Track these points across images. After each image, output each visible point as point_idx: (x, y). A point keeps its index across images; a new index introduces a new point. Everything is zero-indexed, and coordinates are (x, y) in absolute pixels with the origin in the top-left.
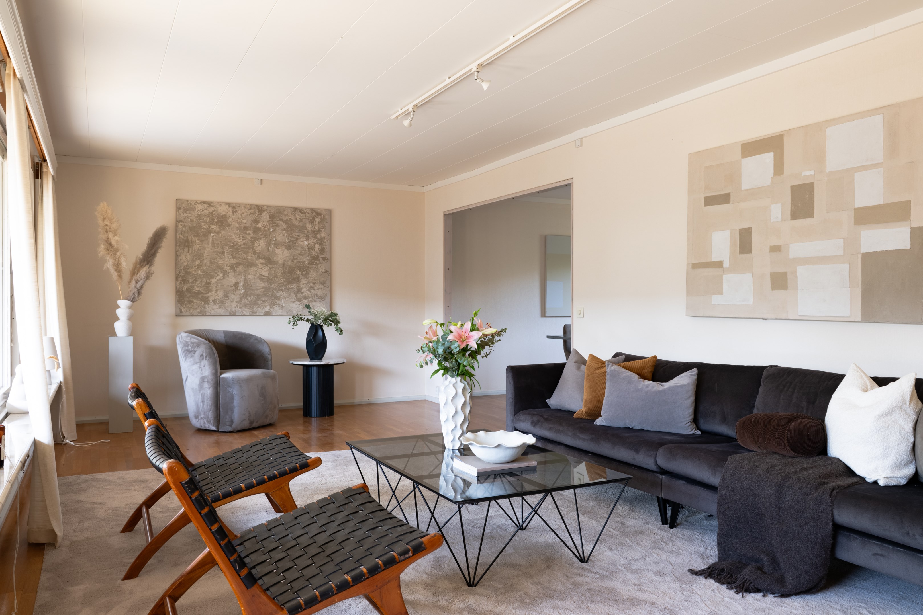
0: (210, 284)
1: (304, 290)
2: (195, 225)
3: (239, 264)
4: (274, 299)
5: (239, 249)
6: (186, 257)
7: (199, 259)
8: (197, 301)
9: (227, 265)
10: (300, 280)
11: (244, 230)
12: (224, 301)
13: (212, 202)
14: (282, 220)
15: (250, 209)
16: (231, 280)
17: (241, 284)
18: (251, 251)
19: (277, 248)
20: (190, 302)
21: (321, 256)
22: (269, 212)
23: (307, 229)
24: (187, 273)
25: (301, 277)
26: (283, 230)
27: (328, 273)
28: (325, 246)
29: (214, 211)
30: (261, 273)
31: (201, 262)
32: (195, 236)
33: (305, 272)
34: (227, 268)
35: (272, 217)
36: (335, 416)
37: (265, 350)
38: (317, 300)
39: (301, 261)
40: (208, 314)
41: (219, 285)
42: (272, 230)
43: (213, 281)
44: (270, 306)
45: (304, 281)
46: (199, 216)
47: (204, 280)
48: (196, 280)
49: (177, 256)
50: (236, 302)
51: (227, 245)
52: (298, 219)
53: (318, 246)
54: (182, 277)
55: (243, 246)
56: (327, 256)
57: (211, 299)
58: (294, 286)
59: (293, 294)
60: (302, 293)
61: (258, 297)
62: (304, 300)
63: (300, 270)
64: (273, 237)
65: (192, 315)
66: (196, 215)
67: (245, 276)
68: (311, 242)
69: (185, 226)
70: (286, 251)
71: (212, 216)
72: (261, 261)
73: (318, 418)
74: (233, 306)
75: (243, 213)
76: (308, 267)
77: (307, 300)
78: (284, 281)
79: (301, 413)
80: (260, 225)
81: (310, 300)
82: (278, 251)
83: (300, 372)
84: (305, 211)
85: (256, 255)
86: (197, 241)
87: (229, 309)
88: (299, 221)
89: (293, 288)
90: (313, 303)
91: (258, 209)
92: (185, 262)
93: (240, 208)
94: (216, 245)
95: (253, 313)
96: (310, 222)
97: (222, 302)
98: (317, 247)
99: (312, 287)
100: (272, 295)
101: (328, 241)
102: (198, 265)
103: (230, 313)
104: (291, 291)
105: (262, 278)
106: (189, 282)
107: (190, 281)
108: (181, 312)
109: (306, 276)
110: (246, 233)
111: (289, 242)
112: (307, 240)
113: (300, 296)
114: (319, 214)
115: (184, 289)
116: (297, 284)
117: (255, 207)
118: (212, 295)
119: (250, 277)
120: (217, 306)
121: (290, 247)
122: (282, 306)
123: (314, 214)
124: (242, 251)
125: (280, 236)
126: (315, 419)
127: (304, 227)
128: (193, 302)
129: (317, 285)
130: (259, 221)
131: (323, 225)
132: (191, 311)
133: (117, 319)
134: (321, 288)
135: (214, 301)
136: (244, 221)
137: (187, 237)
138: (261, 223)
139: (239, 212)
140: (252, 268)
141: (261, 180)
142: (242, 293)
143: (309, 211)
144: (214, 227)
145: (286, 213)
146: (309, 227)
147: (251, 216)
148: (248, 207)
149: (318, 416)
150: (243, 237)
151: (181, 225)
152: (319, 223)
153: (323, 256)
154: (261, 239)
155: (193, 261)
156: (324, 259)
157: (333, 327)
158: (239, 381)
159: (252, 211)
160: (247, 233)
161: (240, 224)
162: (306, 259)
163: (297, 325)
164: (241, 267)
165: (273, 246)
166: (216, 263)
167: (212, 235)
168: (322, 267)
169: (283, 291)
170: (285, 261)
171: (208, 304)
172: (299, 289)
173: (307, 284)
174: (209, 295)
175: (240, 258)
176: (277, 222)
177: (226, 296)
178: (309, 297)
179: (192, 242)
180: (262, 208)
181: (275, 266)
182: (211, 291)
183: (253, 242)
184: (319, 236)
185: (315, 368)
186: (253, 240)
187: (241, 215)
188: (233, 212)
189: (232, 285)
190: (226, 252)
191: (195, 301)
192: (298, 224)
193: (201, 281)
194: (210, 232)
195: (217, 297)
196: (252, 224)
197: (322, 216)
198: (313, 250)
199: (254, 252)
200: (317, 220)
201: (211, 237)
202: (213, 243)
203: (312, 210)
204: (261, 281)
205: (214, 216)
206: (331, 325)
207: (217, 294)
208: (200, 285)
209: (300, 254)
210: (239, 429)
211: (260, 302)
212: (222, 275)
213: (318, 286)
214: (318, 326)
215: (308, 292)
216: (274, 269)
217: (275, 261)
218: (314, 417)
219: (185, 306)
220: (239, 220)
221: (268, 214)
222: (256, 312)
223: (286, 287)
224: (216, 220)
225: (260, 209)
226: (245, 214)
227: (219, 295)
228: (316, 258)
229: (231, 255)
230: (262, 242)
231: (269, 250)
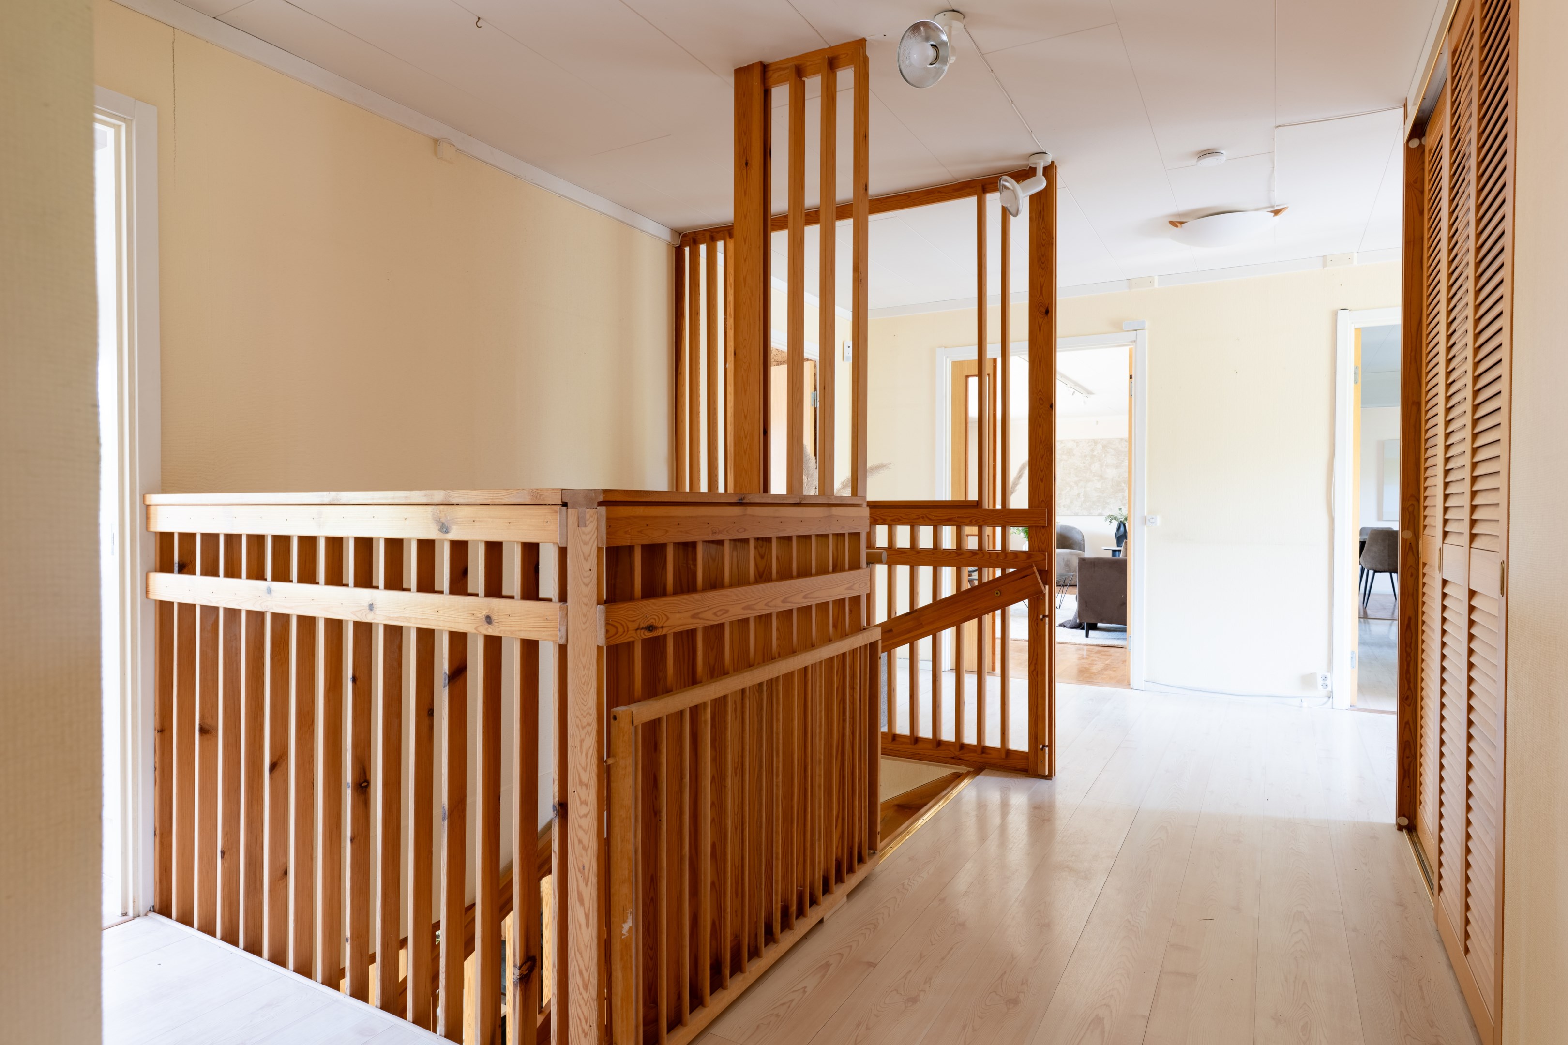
0: (1061, 494)
3: (1080, 481)
4: (1103, 504)
5: (1081, 470)
11: (1084, 457)
12: (1071, 505)
14: (1111, 448)
15: (1089, 442)
16: (1075, 491)
17: (1082, 494)
18: (1089, 471)
19: (1108, 468)
22: (1102, 443)
25: (1125, 488)
26: (1110, 455)
29: (1064, 446)
30: (1096, 487)
34: (1072, 484)
35: (1104, 447)
37: (1079, 538)
41: (1067, 495)
42: (1104, 455)
43: (1063, 492)
44: (1102, 509)
50: (1079, 506)
51: (1072, 468)
52: (1123, 446)
55: (1083, 468)
59: (1119, 501)
61: (1092, 503)
63: (1125, 483)
64: (1105, 460)
67: (1085, 489)
70: (1114, 470)
72: (1096, 478)
74: (1076, 509)
75: (1084, 446)
78: (1112, 491)
80: (1095, 453)
82: (1108, 470)
85: (1092, 474)
87: (1074, 511)
89: (1119, 496)
95: (1090, 513)
100: (1102, 501)
105: (1096, 490)
117: (1092, 441)
122: (1111, 509)
124: (1083, 472)
130: (1094, 450)
135: (1064, 506)
140: (1089, 483)
141: (1097, 422)
142: (1082, 500)
145: (1114, 443)
147: (1089, 447)
148: (1087, 441)
150: (1083, 462)
154: (1096, 463)
159: (1090, 444)
160: (1087, 459)
161: (1082, 454)
163: (1111, 522)
164: (1082, 482)
165: (1104, 467)
166: (1066, 480)
167: (1063, 462)
169: (1110, 498)
170: (1113, 477)
172: (1124, 497)
175: (1081, 476)
176: (1108, 450)
177: (1072, 502)
180: (1097, 441)
181: (1106, 481)
183: (1090, 465)
186: (1090, 463)
187: (1082, 447)
188: (1077, 446)
189: (1076, 495)
190: (1072, 473)
192: (1123, 450)
196: (1090, 453)
199: (1091, 472)
204: (1096, 492)
211: (1093, 507)
212: (1069, 488)
214: (1123, 524)
216: (1105, 483)
217: (1106, 478)
220: (1081, 451)
221: (1100, 445)
223: (1114, 496)
224: (1065, 452)
225: (1095, 442)
227: (1067, 502)
229: (1075, 475)
230: (1097, 465)
231: (1102, 470)
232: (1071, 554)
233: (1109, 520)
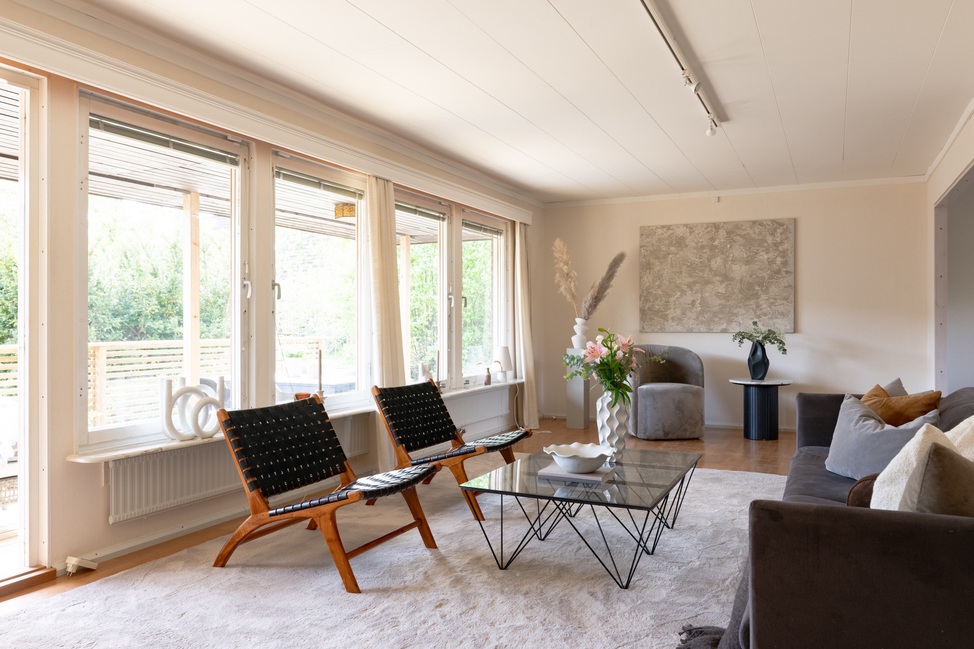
0: (669, 302)
1: (764, 306)
2: (655, 248)
3: (695, 282)
4: (731, 316)
5: (696, 268)
6: (648, 279)
7: (659, 279)
8: (657, 319)
9: (684, 284)
10: (759, 296)
11: (701, 249)
12: (682, 318)
13: (671, 226)
14: (740, 235)
15: (707, 227)
16: (689, 298)
17: (698, 302)
18: (707, 269)
19: (734, 264)
20: (651, 319)
21: (784, 270)
22: (726, 228)
23: (767, 242)
24: (649, 293)
25: (760, 292)
26: (740, 245)
27: (794, 288)
28: (788, 259)
29: (672, 234)
30: (718, 291)
31: (660, 283)
32: (655, 259)
33: (765, 288)
34: (684, 287)
35: (729, 233)
36: (779, 441)
37: (695, 365)
38: (778, 316)
39: (760, 276)
40: (667, 330)
41: (677, 303)
42: (729, 246)
43: (672, 299)
44: (727, 323)
45: (764, 297)
46: (659, 240)
47: (664, 299)
48: (656, 300)
49: (641, 278)
50: (693, 319)
51: (684, 265)
52: (757, 232)
53: (780, 258)
54: (645, 296)
55: (700, 265)
56: (791, 269)
57: (670, 316)
58: (753, 302)
59: (751, 311)
60: (761, 309)
61: (715, 314)
62: (763, 317)
63: (759, 286)
64: (730, 253)
65: (653, 332)
66: (657, 239)
67: (702, 294)
68: (771, 255)
69: (647, 251)
70: (744, 267)
71: (671, 238)
72: (718, 278)
74: (690, 323)
75: (700, 233)
76: (769, 282)
77: (767, 317)
78: (741, 297)
80: (716, 243)
81: (770, 316)
82: (735, 267)
83: (742, 391)
84: (765, 223)
85: (713, 273)
86: (657, 263)
87: (686, 326)
88: (759, 234)
89: (752, 305)
90: (774, 320)
91: (715, 227)
92: (647, 283)
93: (697, 228)
94: (674, 265)
95: (710, 330)
96: (771, 234)
97: (680, 320)
98: (779, 260)
99: (772, 303)
100: (729, 312)
101: (791, 252)
102: (658, 285)
103: (688, 330)
104: (749, 307)
105: (718, 295)
106: (650, 301)
107: (652, 300)
108: (644, 328)
109: (766, 291)
110: (702, 252)
111: (747, 257)
112: (767, 253)
113: (759, 312)
114: (781, 225)
115: (646, 308)
116: (756, 301)
117: (712, 225)
118: (671, 313)
119: (707, 294)
120: (675, 323)
121: (748, 262)
122: (740, 324)
123: (776, 225)
124: (699, 269)
125: (738, 252)
127: (764, 240)
128: (653, 319)
129: (778, 301)
130: (715, 238)
131: (786, 236)
132: (652, 328)
133: (575, 334)
134: (783, 304)
135: (673, 319)
136: (701, 240)
137: (649, 260)
138: (718, 240)
139: (696, 232)
140: (708, 286)
141: (718, 197)
142: (698, 310)
143: (769, 223)
144: (672, 249)
145: (744, 227)
146: (770, 239)
147: (707, 234)
148: (705, 226)
150: (700, 256)
151: (644, 250)
152: (781, 234)
153: (786, 269)
154: (717, 257)
155: (654, 281)
156: (787, 272)
157: (776, 346)
159: (709, 229)
160: (704, 251)
161: (697, 244)
162: (766, 274)
163: (743, 343)
164: (698, 285)
165: (730, 263)
166: (675, 282)
167: (671, 256)
168: (786, 281)
169: (740, 308)
170: (742, 277)
171: (667, 321)
172: (758, 306)
173: (767, 299)
174: (668, 312)
175: (696, 276)
176: (735, 238)
177: (684, 314)
178: (770, 313)
179: (653, 265)
180: (718, 225)
181: (732, 282)
182: (670, 309)
183: (709, 260)
184: (781, 248)
186: (709, 258)
187: (698, 234)
188: (690, 233)
189: (690, 303)
190: (684, 271)
191: (655, 319)
192: (757, 238)
193: (661, 300)
194: (669, 254)
195: (675, 314)
196: (709, 242)
197: (785, 227)
198: (773, 264)
199: (711, 270)
200: (779, 231)
201: (669, 259)
202: (671, 263)
203: (773, 221)
204: (717, 298)
205: (673, 238)
206: (773, 343)
207: (675, 312)
208: (659, 304)
209: (759, 269)
211: (716, 319)
212: (679, 294)
213: (779, 302)
215: (769, 309)
216: (731, 286)
217: (732, 278)
219: (647, 323)
220: (696, 240)
221: (725, 231)
222: (712, 329)
223: (744, 304)
224: (674, 242)
225: (716, 227)
226: (702, 233)
227: (677, 313)
228: (778, 272)
229: (688, 274)
230: (719, 260)
231: (726, 267)
232: (684, 390)
233: (738, 339)
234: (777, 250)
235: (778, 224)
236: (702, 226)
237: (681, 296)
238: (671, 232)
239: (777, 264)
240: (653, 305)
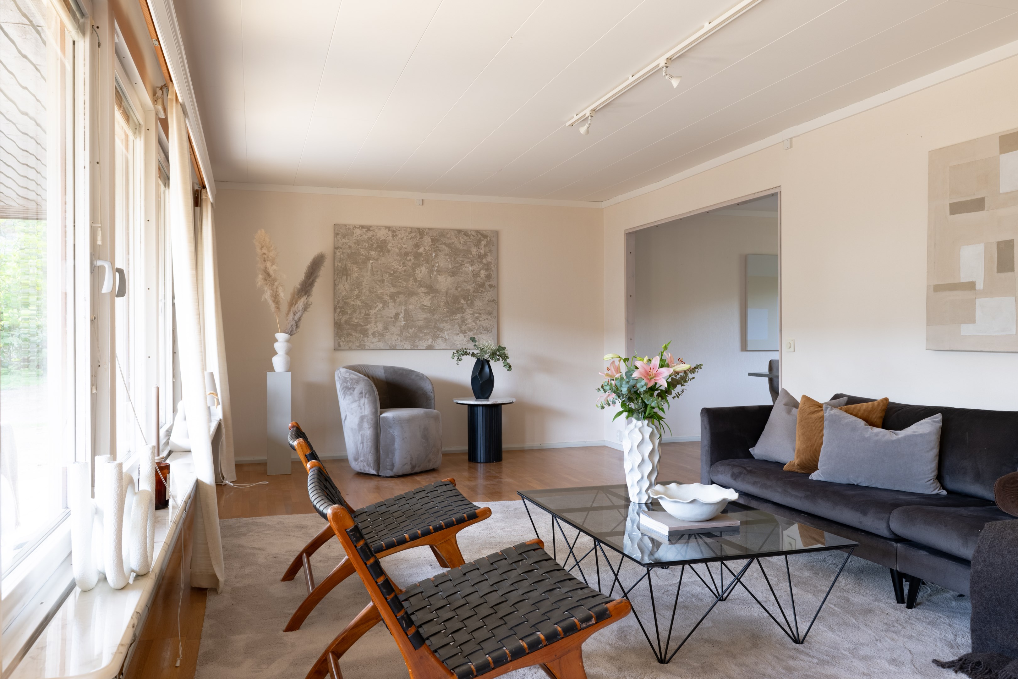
0: (369, 315)
1: (469, 321)
2: (353, 251)
3: (399, 293)
4: (436, 332)
5: (399, 277)
6: (344, 287)
7: (358, 288)
8: (356, 334)
9: (386, 294)
10: (465, 310)
11: (405, 255)
12: (384, 333)
13: (371, 226)
14: (445, 244)
15: (411, 232)
16: (391, 310)
17: (402, 315)
18: (412, 279)
19: (440, 275)
20: (349, 335)
21: (488, 283)
22: (431, 235)
23: (471, 254)
24: (346, 303)
25: (465, 306)
26: (445, 255)
27: (495, 302)
28: (491, 272)
29: (373, 236)
30: (423, 303)
31: (359, 292)
32: (353, 263)
33: (470, 301)
34: (387, 298)
35: (434, 240)
36: (504, 462)
37: (428, 387)
38: (483, 332)
39: (465, 289)
40: (367, 348)
41: (379, 316)
42: (434, 255)
43: (373, 312)
44: (432, 339)
45: (469, 311)
46: (358, 242)
47: (363, 311)
48: (355, 312)
49: (335, 285)
50: (397, 335)
51: (386, 273)
52: (462, 242)
53: (484, 271)
54: (341, 308)
55: (404, 274)
56: (493, 282)
57: (371, 331)
58: (458, 316)
59: (457, 326)
60: (467, 324)
61: (420, 329)
62: (469, 333)
63: (464, 299)
64: (436, 262)
65: (350, 349)
66: (354, 241)
67: (406, 307)
68: (476, 267)
69: (343, 253)
70: (449, 279)
71: (372, 241)
72: (423, 289)
73: (485, 464)
74: (393, 339)
75: (403, 237)
76: (474, 296)
77: (472, 332)
78: (447, 311)
79: (466, 457)
80: (421, 250)
81: (475, 332)
82: (441, 278)
83: (465, 412)
84: (470, 233)
85: (417, 284)
86: (356, 269)
87: (389, 343)
88: (464, 245)
89: (457, 319)
90: (478, 335)
91: (419, 233)
92: (343, 291)
93: (400, 232)
94: (375, 273)
95: (414, 346)
96: (475, 246)
97: (382, 335)
98: (483, 273)
99: (477, 318)
100: (434, 327)
101: (494, 266)
102: (357, 295)
103: (390, 347)
104: (454, 322)
105: (423, 308)
106: (347, 313)
107: (349, 312)
108: (340, 346)
109: (471, 305)
110: (406, 260)
111: (453, 268)
112: (472, 265)
113: (464, 328)
114: (485, 236)
115: (343, 321)
116: (461, 315)
117: (416, 230)
118: (371, 328)
119: (411, 307)
120: (377, 339)
121: (453, 274)
122: (446, 339)
123: (480, 236)
124: (402, 279)
125: (443, 262)
126: (482, 465)
127: (469, 251)
128: (351, 335)
129: (483, 315)
130: (420, 245)
131: (490, 249)
132: (350, 345)
133: (275, 353)
134: (488, 319)
135: (374, 334)
136: (404, 246)
137: (346, 264)
138: (423, 248)
139: (399, 236)
140: (413, 297)
141: (422, 200)
142: (402, 325)
143: (474, 233)
144: (373, 253)
145: (449, 236)
146: (474, 250)
147: (412, 240)
148: (409, 230)
149: (485, 461)
150: (403, 263)
151: (339, 252)
152: (485, 246)
153: (489, 283)
154: (422, 266)
155: (352, 290)
156: (491, 286)
157: (501, 363)
158: (400, 421)
159: (413, 235)
160: (408, 259)
161: (401, 250)
162: (470, 287)
163: (461, 360)
164: (401, 296)
165: (435, 273)
166: (376, 292)
167: (371, 262)
168: (488, 296)
169: (446, 323)
170: (448, 289)
171: (368, 337)
172: (463, 321)
173: (472, 314)
174: (368, 327)
175: (400, 286)
176: (440, 246)
177: (386, 328)
178: (475, 328)
179: (350, 270)
180: (423, 231)
181: (438, 295)
182: (371, 323)
183: (414, 269)
184: (484, 261)
185: (481, 408)
186: (414, 266)
187: (402, 239)
188: (393, 236)
189: (392, 317)
190: (386, 280)
191: (353, 334)
192: (462, 248)
193: (360, 313)
194: (369, 259)
195: (376, 329)
196: (413, 249)
197: (489, 239)
198: (478, 277)
199: (415, 280)
200: (483, 243)
201: (370, 265)
202: (372, 270)
203: (478, 232)
204: (422, 312)
205: (374, 241)
206: (499, 360)
207: (377, 326)
208: (358, 317)
209: (464, 281)
210: (400, 473)
211: (421, 335)
212: (381, 305)
213: (484, 317)
214: (485, 361)
215: (474, 324)
216: (436, 298)
217: (437, 290)
218: (480, 463)
219: (343, 339)
220: (399, 245)
221: (430, 238)
222: (417, 346)
223: (450, 318)
224: (375, 246)
225: (421, 232)
226: (405, 238)
227: (378, 327)
228: (482, 285)
229: (391, 284)
230: (423, 268)
231: (431, 277)
234: (481, 262)
235: (481, 235)
236: (405, 231)
237: (383, 307)
238: (371, 233)
239: (481, 276)
240: (351, 318)
